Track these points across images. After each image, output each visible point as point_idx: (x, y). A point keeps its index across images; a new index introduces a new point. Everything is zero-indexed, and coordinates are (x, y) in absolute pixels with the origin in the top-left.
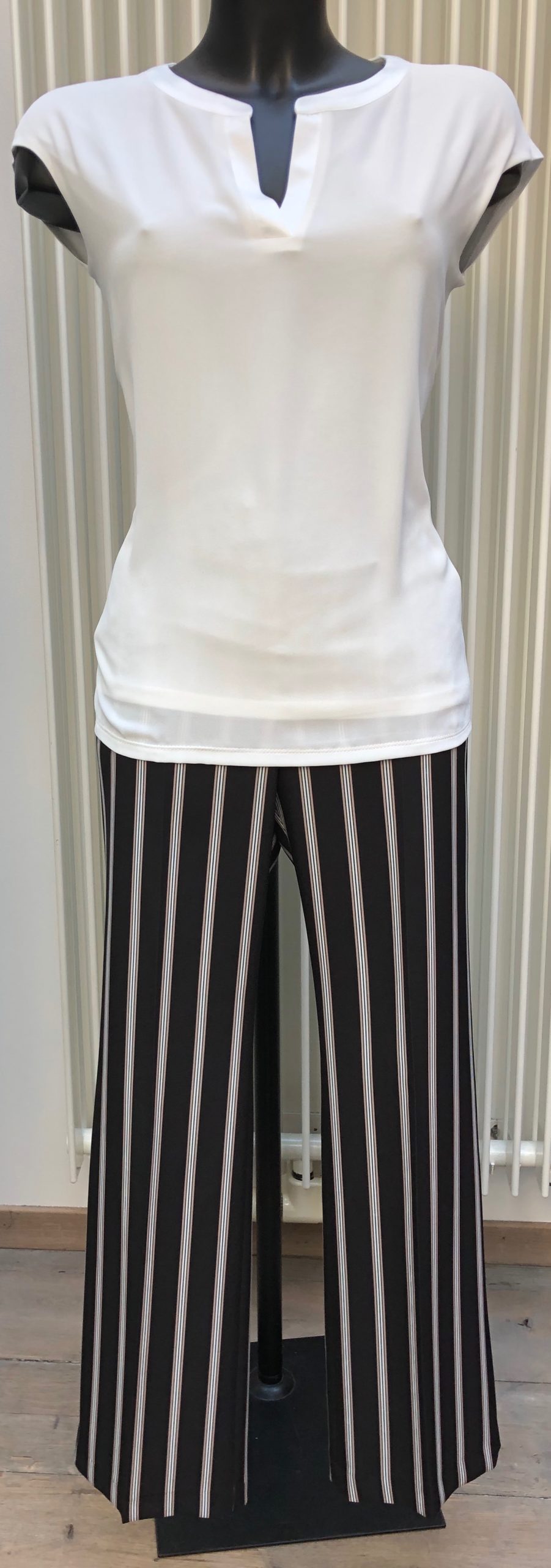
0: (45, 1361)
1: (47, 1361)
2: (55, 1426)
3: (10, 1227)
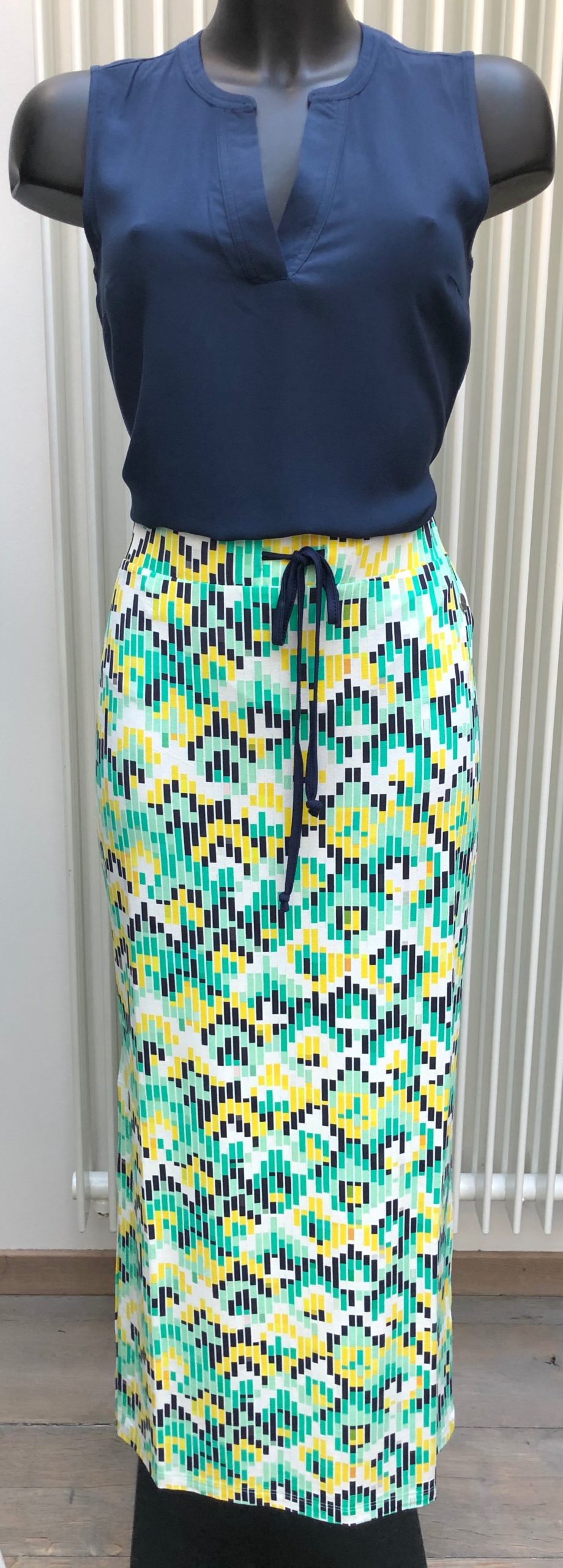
3: (5, 1272)
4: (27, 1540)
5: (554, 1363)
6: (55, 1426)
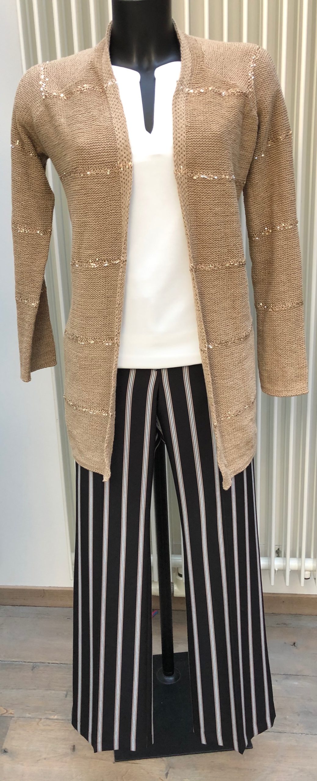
3: (43, 596)
4: (47, 712)
5: (294, 645)
6: (62, 665)
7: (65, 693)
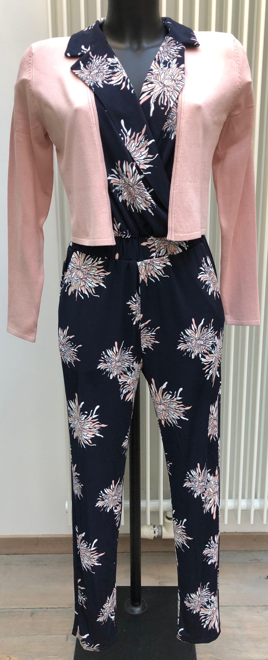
0: (58, 608)
1: (60, 608)
2: (67, 639)
3: (37, 545)
4: (49, 657)
7: (65, 636)
